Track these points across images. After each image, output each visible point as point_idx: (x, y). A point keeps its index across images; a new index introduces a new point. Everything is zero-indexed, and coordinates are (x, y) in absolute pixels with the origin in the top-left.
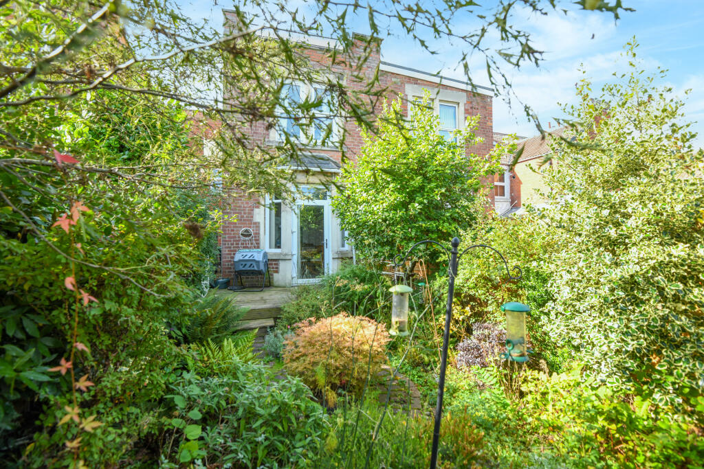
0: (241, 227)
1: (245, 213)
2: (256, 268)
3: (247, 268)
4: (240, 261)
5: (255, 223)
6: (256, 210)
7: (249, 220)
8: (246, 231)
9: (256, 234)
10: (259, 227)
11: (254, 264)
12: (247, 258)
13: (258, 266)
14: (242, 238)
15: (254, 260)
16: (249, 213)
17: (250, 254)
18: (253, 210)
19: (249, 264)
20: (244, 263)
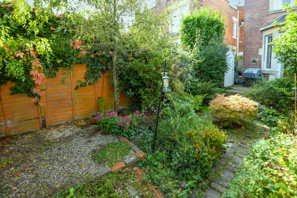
0: (252, 58)
1: (254, 51)
2: (253, 77)
3: (249, 77)
4: (246, 73)
5: (260, 56)
6: (260, 49)
7: (256, 54)
8: (254, 60)
9: (260, 61)
10: (261, 58)
11: (252, 75)
12: (249, 72)
13: (254, 76)
14: (252, 63)
15: (253, 73)
16: (256, 51)
17: (251, 71)
18: (258, 49)
19: (250, 75)
20: (248, 74)
